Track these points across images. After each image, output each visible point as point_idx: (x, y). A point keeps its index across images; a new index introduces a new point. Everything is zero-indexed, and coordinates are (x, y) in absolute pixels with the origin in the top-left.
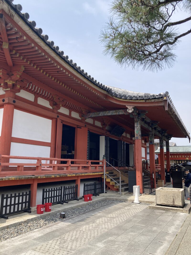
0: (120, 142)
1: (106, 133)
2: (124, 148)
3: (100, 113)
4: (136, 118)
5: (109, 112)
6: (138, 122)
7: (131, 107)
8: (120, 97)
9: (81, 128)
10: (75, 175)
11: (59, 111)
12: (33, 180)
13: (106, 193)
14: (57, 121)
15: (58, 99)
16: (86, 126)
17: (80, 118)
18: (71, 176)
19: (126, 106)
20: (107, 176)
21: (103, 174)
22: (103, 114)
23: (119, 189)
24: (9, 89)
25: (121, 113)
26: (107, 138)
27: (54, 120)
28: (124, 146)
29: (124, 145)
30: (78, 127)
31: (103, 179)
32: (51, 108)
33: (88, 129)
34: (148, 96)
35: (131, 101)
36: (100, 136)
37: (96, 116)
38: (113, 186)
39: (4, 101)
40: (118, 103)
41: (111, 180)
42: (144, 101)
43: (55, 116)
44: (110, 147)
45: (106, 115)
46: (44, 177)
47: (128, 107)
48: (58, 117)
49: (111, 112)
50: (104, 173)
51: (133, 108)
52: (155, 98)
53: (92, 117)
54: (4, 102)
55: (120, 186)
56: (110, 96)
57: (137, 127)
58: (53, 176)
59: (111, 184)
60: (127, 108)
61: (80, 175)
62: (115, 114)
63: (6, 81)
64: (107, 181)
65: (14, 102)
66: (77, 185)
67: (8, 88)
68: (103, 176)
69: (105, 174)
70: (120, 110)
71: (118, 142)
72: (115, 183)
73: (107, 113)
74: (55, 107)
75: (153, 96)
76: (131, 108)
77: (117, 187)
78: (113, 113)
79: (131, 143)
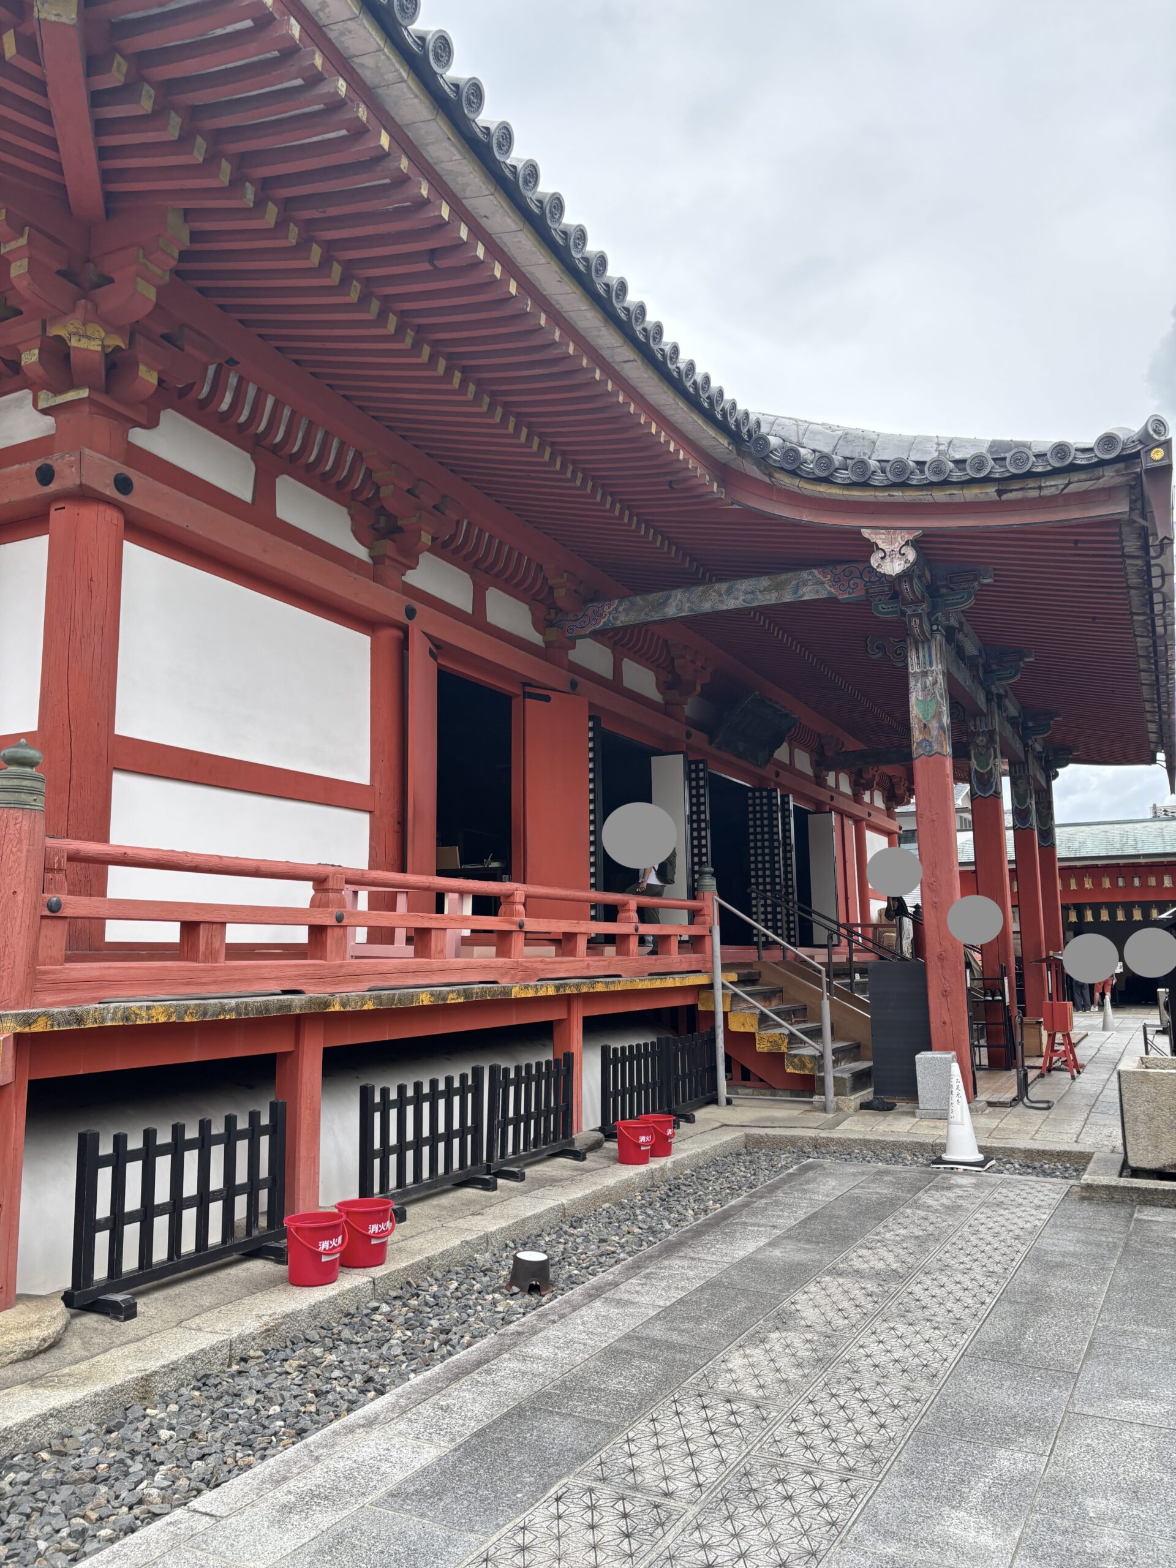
0: (761, 797)
1: (689, 735)
2: (786, 830)
3: (668, 597)
4: (919, 616)
5: (729, 591)
6: (928, 641)
7: (901, 538)
8: (824, 474)
9: (547, 699)
10: (558, 988)
11: (413, 578)
12: (299, 1022)
13: (729, 1102)
14: (404, 645)
15: (408, 491)
16: (574, 685)
17: (533, 636)
18: (531, 994)
19: (866, 533)
20: (735, 995)
21: (711, 986)
22: (687, 605)
23: (822, 1080)
24: (84, 393)
25: (808, 593)
26: (697, 771)
27: (389, 635)
28: (786, 824)
29: (785, 818)
30: (528, 689)
31: (712, 1015)
32: (361, 552)
33: (591, 705)
34: (1019, 458)
35: (898, 495)
36: (653, 759)
37: (643, 617)
38: (777, 1058)
39: (46, 475)
40: (806, 517)
41: (763, 1019)
42: (991, 491)
44: (714, 824)
45: (707, 607)
46: (369, 1006)
47: (880, 539)
48: (410, 613)
49: (744, 585)
50: (712, 980)
51: (915, 544)
52: (1073, 468)
53: (619, 623)
54: (53, 487)
55: (829, 1058)
56: (754, 471)
57: (925, 674)
58: (425, 999)
59: (762, 1046)
60: (872, 547)
61: (584, 990)
62: (771, 598)
63: (54, 331)
64: (734, 1027)
65: (123, 484)
66: (569, 1059)
67: (72, 386)
68: (704, 995)
69: (724, 986)
70: (804, 574)
71: (750, 795)
72: (791, 1034)
73: (720, 594)
74: (387, 547)
75: (1061, 449)
76: (896, 547)
77: (803, 1066)
78: (760, 596)
79: (821, 808)
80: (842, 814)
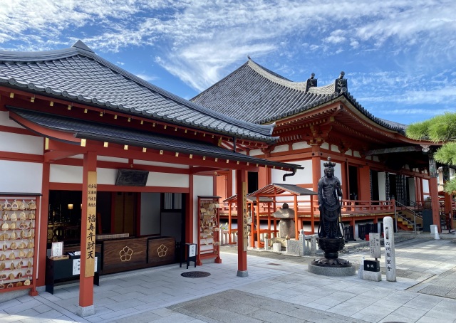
0: (399, 177)
2: (404, 183)
7: (427, 146)
9: (363, 167)
11: (346, 153)
12: (352, 217)
14: (345, 164)
15: (346, 142)
16: (367, 163)
17: (360, 157)
19: (421, 145)
20: (399, 216)
22: (388, 151)
23: (414, 229)
25: (411, 150)
26: (387, 174)
27: (343, 163)
30: (360, 166)
32: (339, 152)
33: (370, 166)
36: (378, 173)
38: (406, 226)
41: (403, 220)
43: (343, 159)
44: (390, 184)
45: (392, 152)
46: (359, 216)
47: (423, 146)
48: (347, 159)
49: (398, 148)
50: (395, 213)
51: (429, 147)
54: (314, 156)
55: (415, 226)
57: (432, 164)
59: (403, 223)
60: (422, 148)
64: (399, 221)
65: (321, 154)
67: (315, 143)
68: (393, 216)
69: (397, 214)
71: (396, 176)
72: (409, 222)
73: (394, 150)
74: (343, 150)
77: (411, 227)
78: (402, 150)
79: (411, 177)
80: (417, 177)
